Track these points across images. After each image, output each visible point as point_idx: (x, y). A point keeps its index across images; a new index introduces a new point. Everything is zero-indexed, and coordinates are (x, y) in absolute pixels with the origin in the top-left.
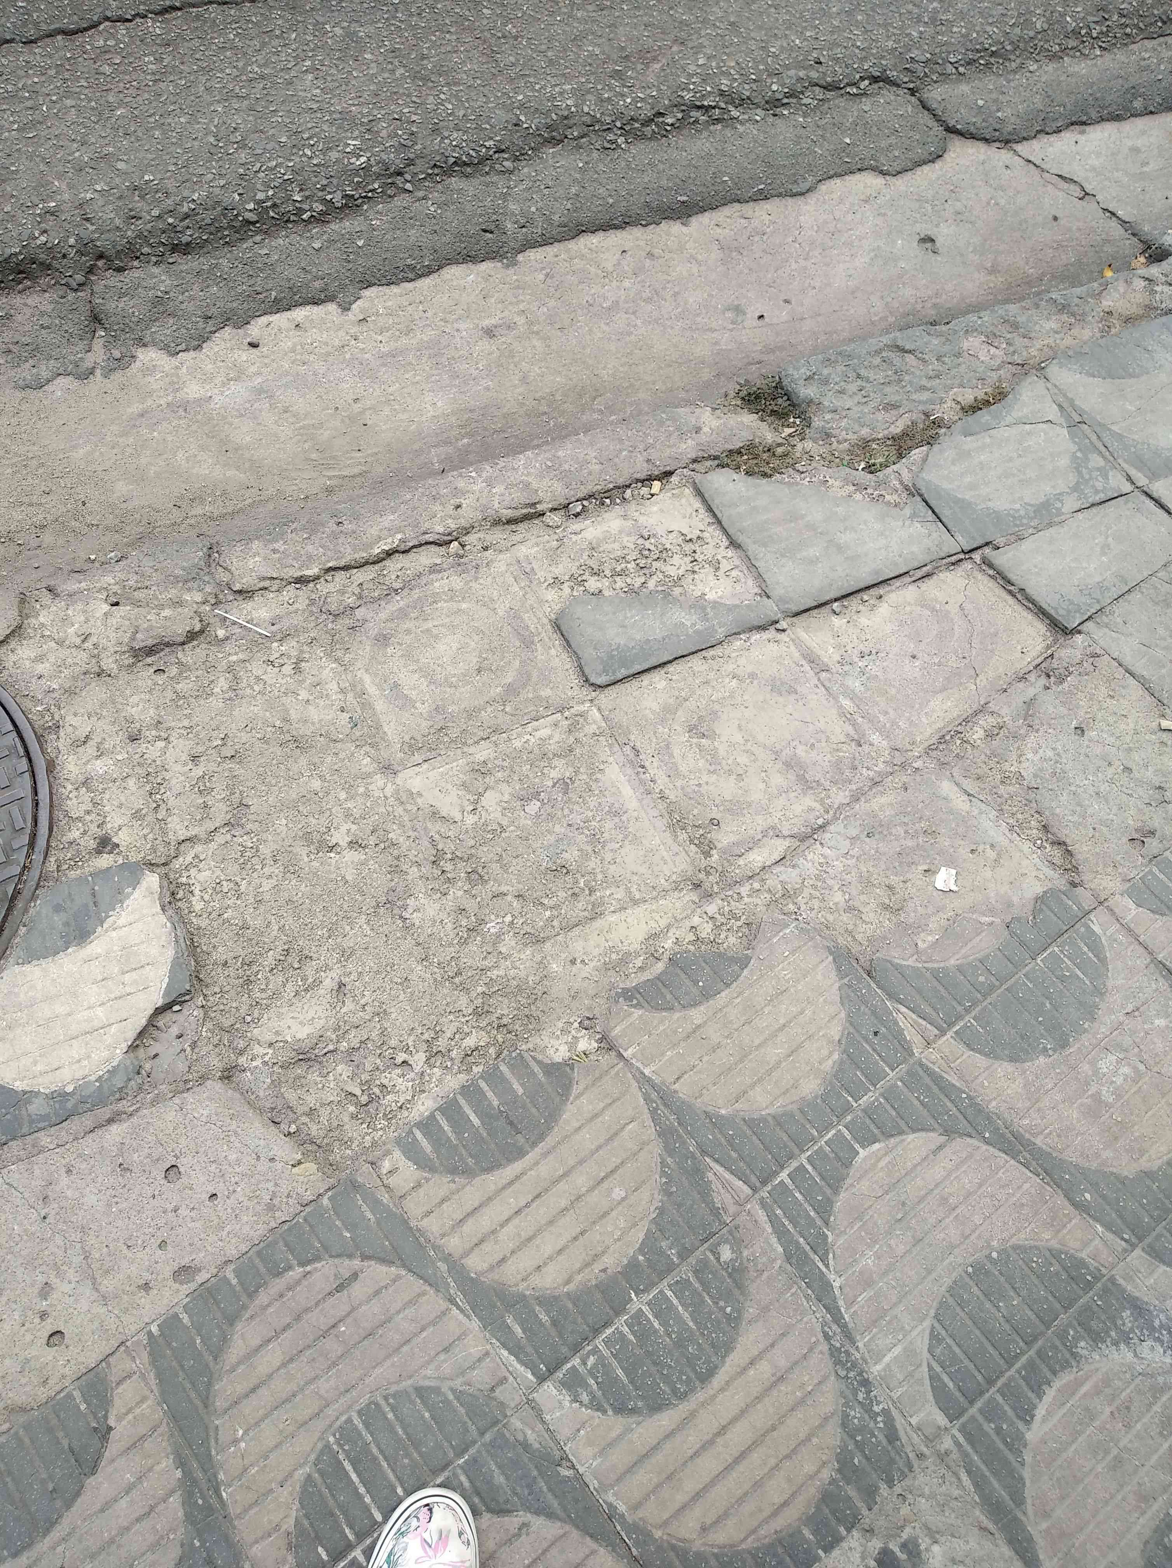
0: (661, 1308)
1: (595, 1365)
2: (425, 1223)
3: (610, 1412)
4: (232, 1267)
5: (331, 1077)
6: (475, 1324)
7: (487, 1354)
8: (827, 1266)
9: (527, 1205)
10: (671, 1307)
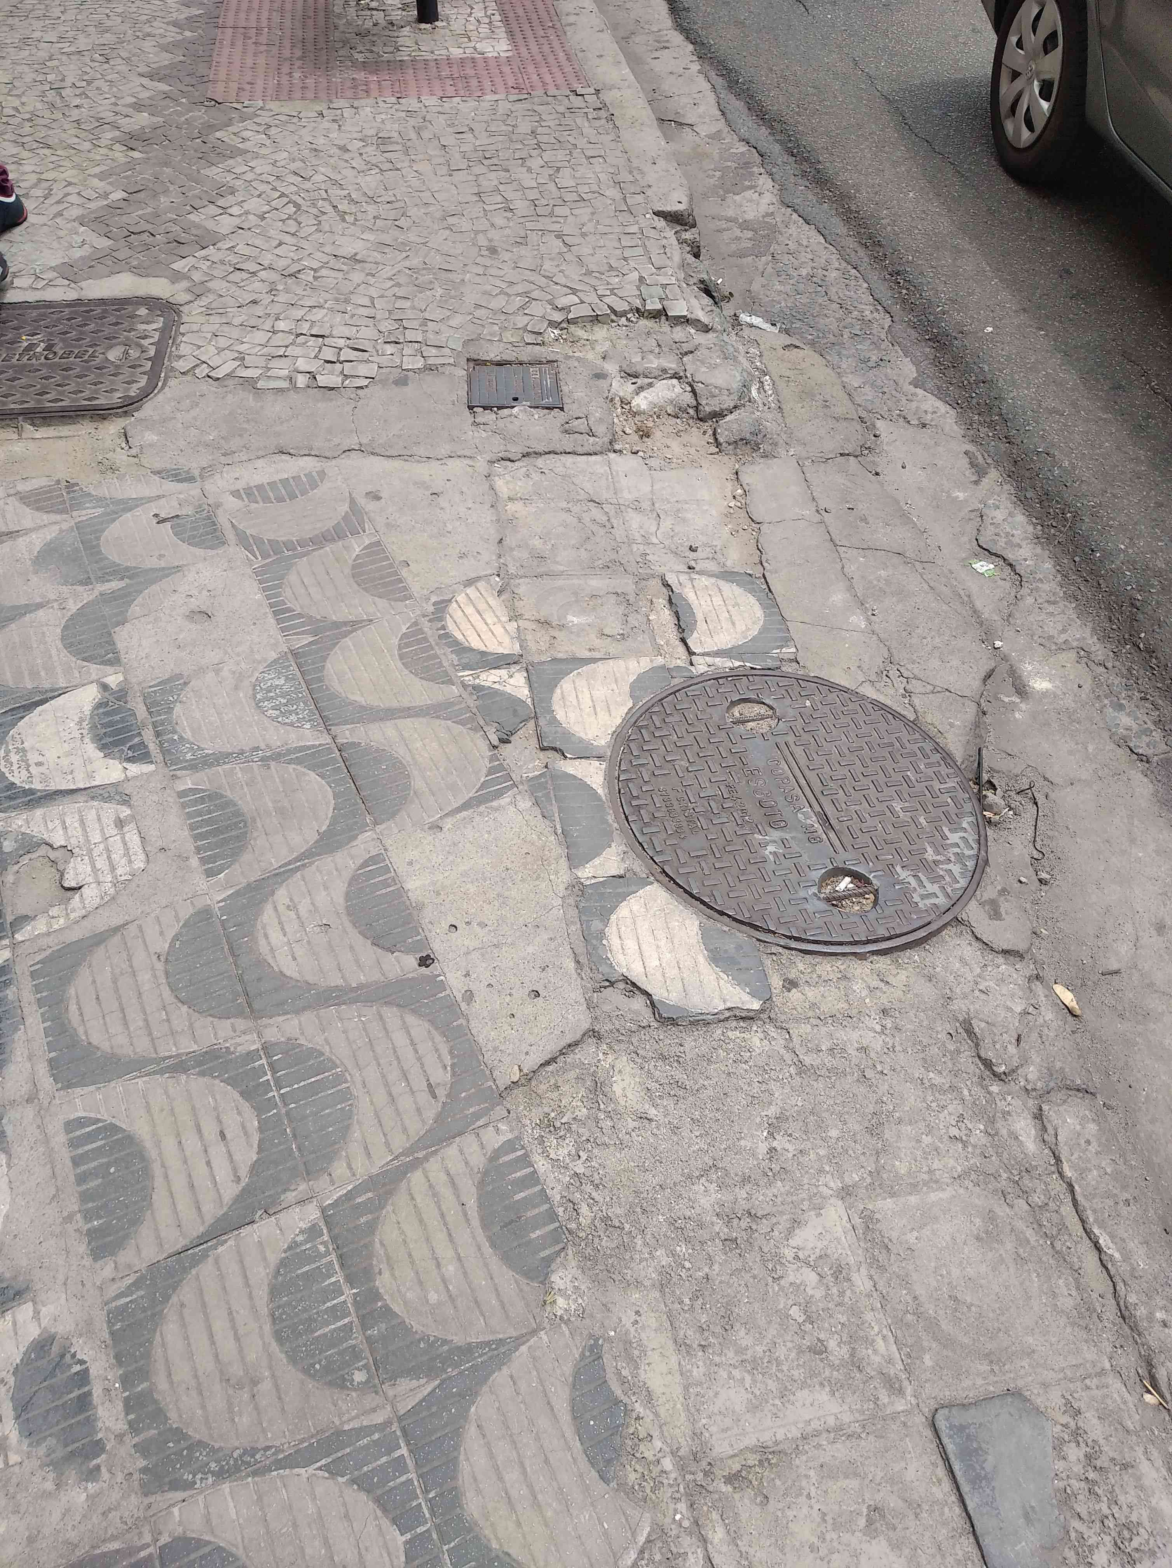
0: (338, 1312)
1: (318, 1250)
2: (455, 1146)
3: (283, 1255)
4: (464, 1023)
5: (579, 1104)
6: (375, 1171)
7: (354, 1175)
8: (320, 1469)
9: (445, 1224)
10: (337, 1319)
